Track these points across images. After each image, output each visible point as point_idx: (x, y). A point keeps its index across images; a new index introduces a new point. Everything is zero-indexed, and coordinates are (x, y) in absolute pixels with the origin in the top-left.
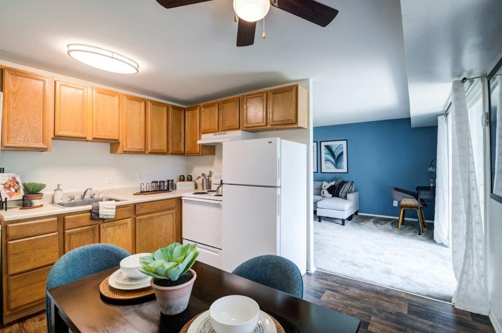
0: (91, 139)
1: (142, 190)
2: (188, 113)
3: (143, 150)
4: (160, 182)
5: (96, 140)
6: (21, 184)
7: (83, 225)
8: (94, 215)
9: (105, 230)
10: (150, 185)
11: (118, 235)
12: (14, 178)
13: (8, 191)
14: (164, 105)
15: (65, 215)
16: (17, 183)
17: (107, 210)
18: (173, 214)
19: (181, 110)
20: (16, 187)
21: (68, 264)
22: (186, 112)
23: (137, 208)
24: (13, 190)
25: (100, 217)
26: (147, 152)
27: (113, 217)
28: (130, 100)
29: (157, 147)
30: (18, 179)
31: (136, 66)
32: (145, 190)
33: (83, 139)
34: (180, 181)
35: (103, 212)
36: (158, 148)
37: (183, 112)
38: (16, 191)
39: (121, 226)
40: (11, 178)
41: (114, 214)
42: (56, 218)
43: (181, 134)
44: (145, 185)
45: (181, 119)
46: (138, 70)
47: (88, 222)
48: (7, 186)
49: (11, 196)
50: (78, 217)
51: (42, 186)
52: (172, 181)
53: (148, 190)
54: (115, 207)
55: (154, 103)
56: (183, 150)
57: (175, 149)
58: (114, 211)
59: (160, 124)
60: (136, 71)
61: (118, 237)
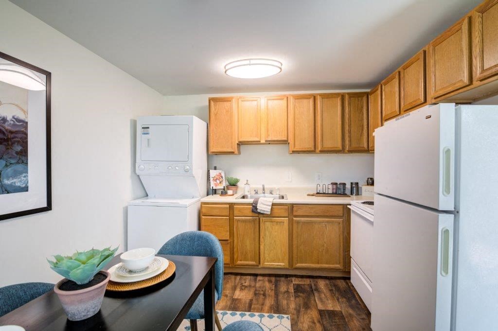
0: (264, 142)
1: (318, 192)
2: (371, 98)
3: (313, 149)
4: (340, 184)
5: (269, 142)
6: (224, 178)
7: (246, 215)
8: (254, 208)
9: (264, 224)
10: (327, 186)
11: (275, 232)
12: (220, 174)
13: (215, 182)
14: (337, 95)
15: (235, 204)
16: (222, 177)
17: (264, 206)
18: (339, 223)
19: (363, 97)
20: (220, 180)
21: (177, 241)
22: (369, 96)
23: (295, 209)
24: (218, 182)
25: (258, 211)
26: (317, 151)
27: (269, 213)
28: (298, 99)
29: (328, 145)
30: (223, 175)
31: (279, 65)
32: (321, 192)
33: (258, 143)
34: (368, 184)
35: (260, 207)
36: (330, 146)
37: (365, 99)
38: (220, 183)
39: (278, 223)
40: (218, 174)
41: (270, 210)
42: (228, 206)
43: (363, 126)
44: (321, 186)
45: (362, 107)
46: (281, 69)
47: (251, 214)
48: (215, 179)
49: (216, 186)
50: (244, 208)
51: (237, 181)
52: (357, 184)
53: (324, 192)
54: (271, 204)
55: (324, 96)
56: (365, 146)
57: (354, 145)
58: (270, 208)
59: (332, 117)
60: (279, 70)
61: (276, 233)
